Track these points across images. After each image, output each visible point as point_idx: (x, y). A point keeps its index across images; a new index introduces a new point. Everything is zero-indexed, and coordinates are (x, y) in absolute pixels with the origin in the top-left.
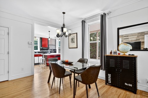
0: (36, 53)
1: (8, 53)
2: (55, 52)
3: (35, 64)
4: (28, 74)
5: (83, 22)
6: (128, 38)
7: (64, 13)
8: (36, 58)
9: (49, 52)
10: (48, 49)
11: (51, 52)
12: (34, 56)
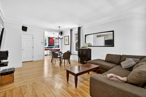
0: (45, 48)
1: (33, 47)
2: (59, 47)
3: (45, 55)
4: (41, 58)
5: (71, 30)
6: (108, 37)
7: (59, 27)
8: (46, 51)
9: (55, 47)
10: (53, 45)
11: (56, 47)
12: (44, 50)
